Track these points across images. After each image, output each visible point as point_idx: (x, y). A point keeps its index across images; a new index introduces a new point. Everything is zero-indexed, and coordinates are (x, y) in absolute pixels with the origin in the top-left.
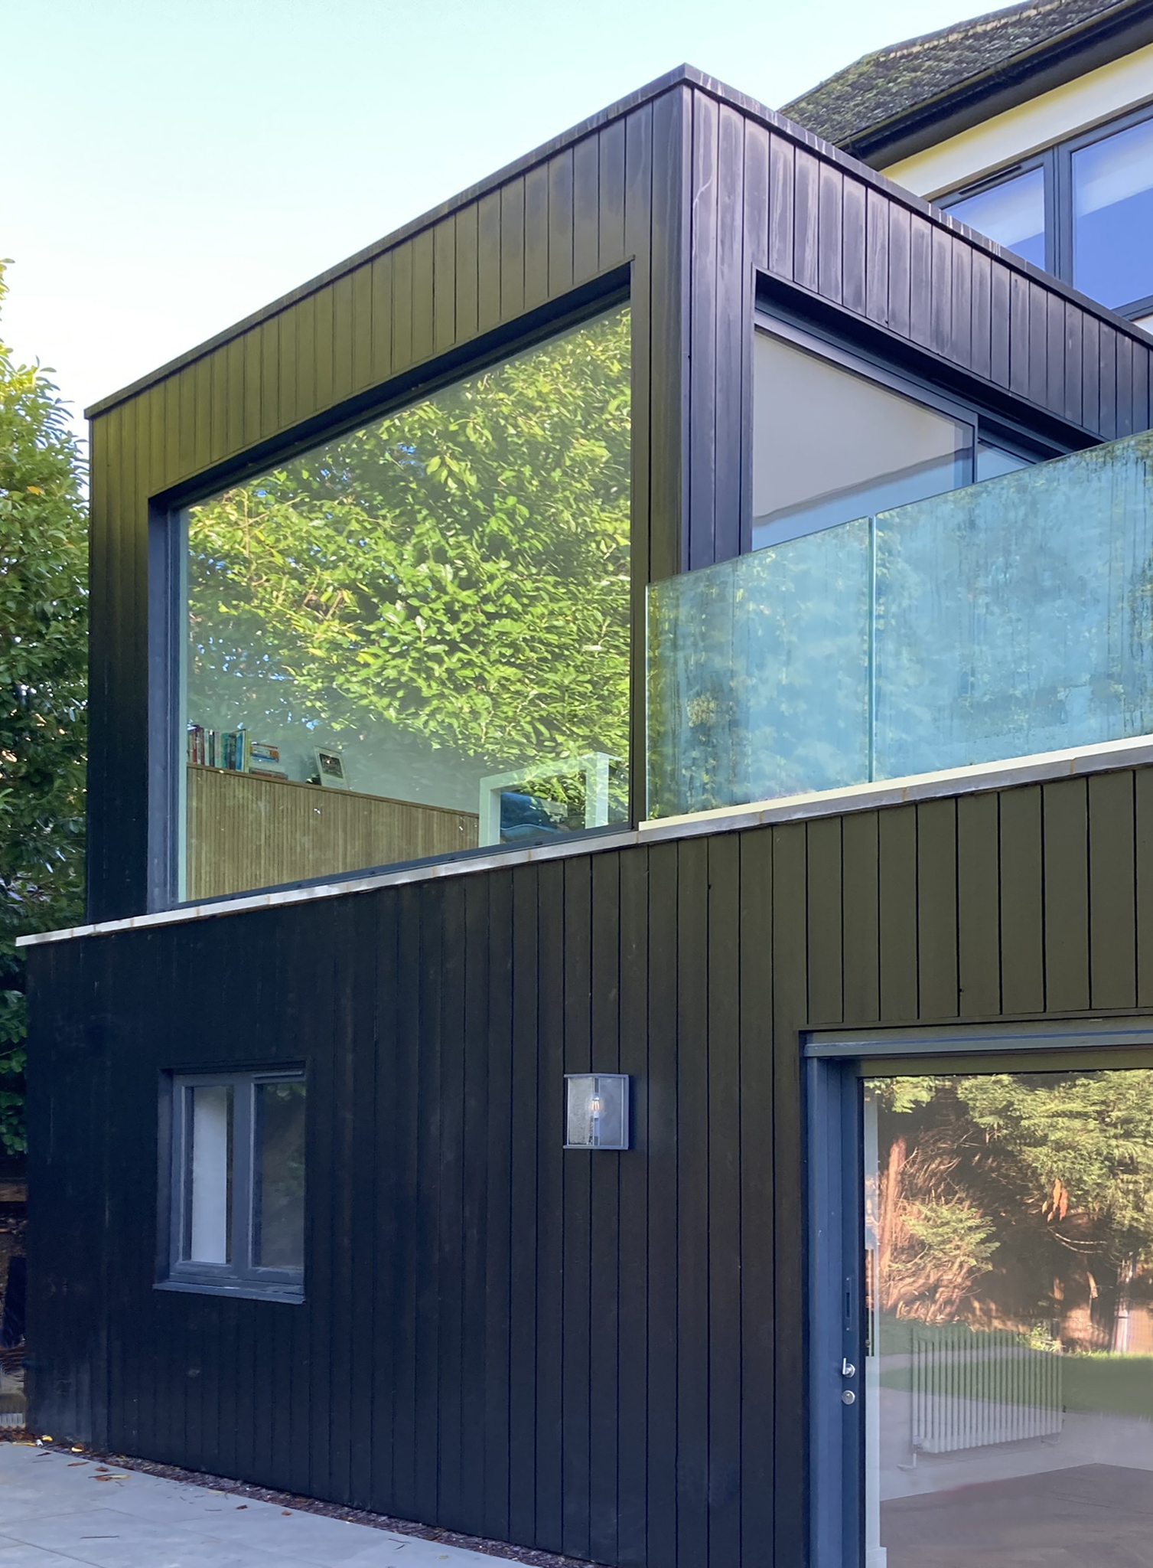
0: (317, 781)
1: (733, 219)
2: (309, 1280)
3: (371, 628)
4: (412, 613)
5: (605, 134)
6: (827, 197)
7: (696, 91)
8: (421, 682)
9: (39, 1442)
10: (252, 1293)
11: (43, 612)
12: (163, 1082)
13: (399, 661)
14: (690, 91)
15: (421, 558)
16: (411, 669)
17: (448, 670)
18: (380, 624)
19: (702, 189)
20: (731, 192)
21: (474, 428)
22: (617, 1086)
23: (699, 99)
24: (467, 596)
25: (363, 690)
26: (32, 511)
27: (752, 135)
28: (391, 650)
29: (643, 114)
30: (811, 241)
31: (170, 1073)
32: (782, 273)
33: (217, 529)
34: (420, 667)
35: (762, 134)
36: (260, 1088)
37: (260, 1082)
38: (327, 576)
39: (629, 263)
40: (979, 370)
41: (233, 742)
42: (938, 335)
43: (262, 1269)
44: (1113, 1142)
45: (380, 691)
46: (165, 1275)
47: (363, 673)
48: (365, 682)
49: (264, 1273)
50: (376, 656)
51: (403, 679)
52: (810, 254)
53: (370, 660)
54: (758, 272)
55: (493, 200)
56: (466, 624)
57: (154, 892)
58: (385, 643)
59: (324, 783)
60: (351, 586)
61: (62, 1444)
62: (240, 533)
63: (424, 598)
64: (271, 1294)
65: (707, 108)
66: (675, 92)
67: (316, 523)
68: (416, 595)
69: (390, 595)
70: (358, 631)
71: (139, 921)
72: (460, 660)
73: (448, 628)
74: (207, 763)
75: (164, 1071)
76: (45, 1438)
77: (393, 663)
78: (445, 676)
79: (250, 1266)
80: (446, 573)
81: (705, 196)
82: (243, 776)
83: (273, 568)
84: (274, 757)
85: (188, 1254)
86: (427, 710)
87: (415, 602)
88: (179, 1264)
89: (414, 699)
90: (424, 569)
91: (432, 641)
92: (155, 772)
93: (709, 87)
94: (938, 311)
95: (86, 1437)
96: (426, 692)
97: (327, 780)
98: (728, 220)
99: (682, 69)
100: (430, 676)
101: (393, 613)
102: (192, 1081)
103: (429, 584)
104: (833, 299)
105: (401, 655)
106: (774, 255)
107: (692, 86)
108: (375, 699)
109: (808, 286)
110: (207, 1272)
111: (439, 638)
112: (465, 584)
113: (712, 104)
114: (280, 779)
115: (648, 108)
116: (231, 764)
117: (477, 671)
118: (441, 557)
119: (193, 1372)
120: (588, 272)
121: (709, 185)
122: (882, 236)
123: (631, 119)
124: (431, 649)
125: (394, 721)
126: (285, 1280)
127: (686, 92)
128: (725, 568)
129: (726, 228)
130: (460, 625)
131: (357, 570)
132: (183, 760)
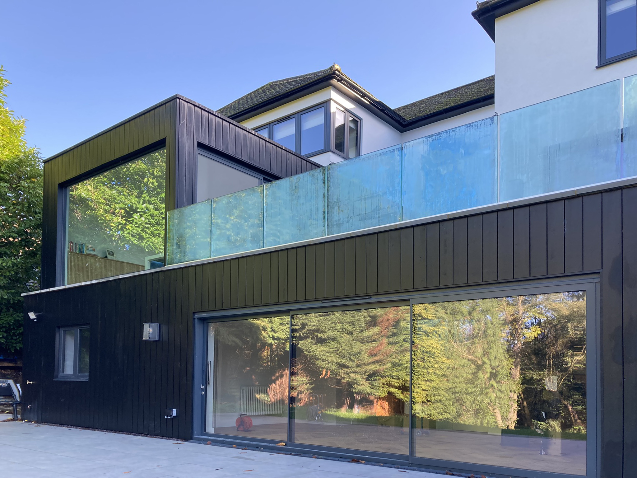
0: (106, 257)
1: (191, 129)
2: (90, 376)
3: (130, 220)
4: (141, 216)
5: (161, 107)
6: (218, 125)
7: (181, 100)
8: (144, 234)
9: (24, 421)
10: (78, 380)
11: (36, 212)
12: (57, 330)
13: (137, 228)
14: (179, 100)
15: (144, 202)
16: (141, 231)
17: (151, 231)
18: (132, 219)
19: (182, 122)
20: (190, 123)
21: (156, 171)
22: (156, 326)
23: (181, 102)
24: (156, 213)
25: (128, 235)
26: (32, 185)
27: (197, 110)
28: (136, 225)
29: (169, 104)
30: (213, 135)
31: (59, 327)
32: (205, 142)
33: (84, 192)
34: (143, 230)
35: (200, 110)
36: (80, 330)
37: (81, 329)
38: (117, 206)
39: (165, 138)
40: (262, 167)
41: (82, 245)
42: (250, 158)
43: (80, 374)
44: (338, 359)
45: (133, 236)
46: (57, 377)
47: (128, 231)
48: (129, 233)
49: (81, 375)
50: (132, 227)
51: (138, 233)
52: (213, 138)
53: (130, 228)
54: (198, 142)
55: (138, 119)
56: (156, 220)
57: (57, 282)
58: (134, 223)
59: (108, 258)
60: (124, 209)
61: (30, 421)
62: (91, 193)
63: (145, 212)
64: (82, 379)
65: (184, 104)
66: (175, 100)
67: (113, 192)
68: (142, 212)
69: (135, 211)
70: (126, 220)
71: (52, 289)
72: (155, 229)
73: (152, 220)
74: (74, 251)
75: (57, 327)
76: (26, 420)
77: (136, 229)
78: (150, 233)
79: (77, 373)
80: (151, 207)
81: (183, 124)
82: (84, 255)
83: (100, 203)
84: (94, 250)
85: (63, 371)
86: (145, 241)
87: (141, 213)
88: (61, 374)
89: (141, 238)
90: (145, 205)
91: (146, 223)
92: (58, 253)
93: (184, 99)
94: (250, 153)
95: (36, 419)
96: (145, 237)
97: (109, 257)
98: (190, 129)
99: (177, 95)
100: (146, 233)
101: (136, 216)
102: (65, 329)
103: (145, 209)
104: (220, 148)
105: (138, 227)
106: (203, 138)
107: (180, 99)
108: (131, 238)
109: (212, 145)
110: (68, 376)
111: (149, 223)
112: (156, 209)
113: (185, 103)
114: (95, 256)
115: (170, 103)
116: (81, 252)
117: (159, 232)
118: (150, 203)
119: (63, 400)
120: (157, 139)
121: (184, 121)
122: (234, 134)
123: (167, 105)
124: (147, 226)
125: (136, 244)
126: (85, 376)
127: (178, 100)
128: (183, 209)
129: (189, 131)
130: (155, 220)
131: (125, 205)
132: (67, 250)
